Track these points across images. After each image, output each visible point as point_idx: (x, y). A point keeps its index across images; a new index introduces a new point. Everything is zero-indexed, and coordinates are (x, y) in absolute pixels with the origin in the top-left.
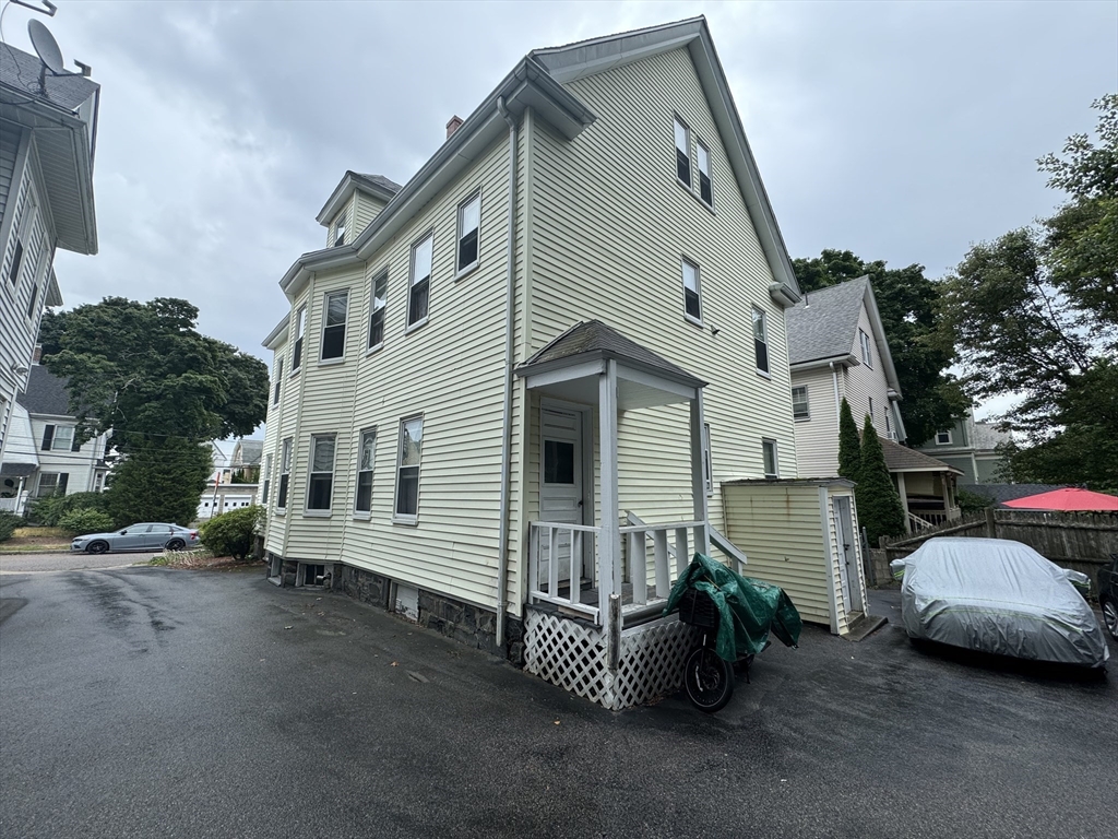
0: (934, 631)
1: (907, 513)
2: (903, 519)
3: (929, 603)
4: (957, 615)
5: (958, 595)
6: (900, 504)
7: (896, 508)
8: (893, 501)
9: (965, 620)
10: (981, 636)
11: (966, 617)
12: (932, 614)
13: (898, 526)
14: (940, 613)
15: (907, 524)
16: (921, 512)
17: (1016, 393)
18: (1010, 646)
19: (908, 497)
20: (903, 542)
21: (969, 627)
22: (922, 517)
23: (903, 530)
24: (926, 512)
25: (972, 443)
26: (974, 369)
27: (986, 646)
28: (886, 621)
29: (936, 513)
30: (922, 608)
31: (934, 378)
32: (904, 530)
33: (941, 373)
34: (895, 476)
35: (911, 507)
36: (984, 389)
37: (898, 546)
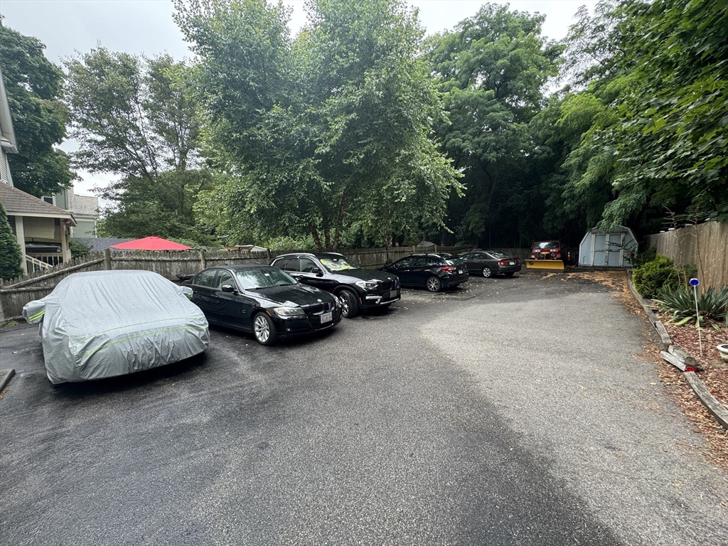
0: (91, 369)
1: (24, 256)
2: (20, 261)
3: (87, 342)
4: (119, 346)
5: (118, 325)
6: (18, 246)
7: (12, 250)
8: (10, 244)
9: (125, 349)
10: (140, 359)
11: (127, 345)
12: (89, 353)
13: (14, 268)
14: (100, 349)
15: (24, 266)
16: (38, 255)
17: (115, 174)
18: (162, 357)
19: (26, 243)
20: (23, 282)
21: (130, 354)
22: (39, 258)
23: (19, 271)
24: (43, 255)
25: (71, 207)
26: (87, 148)
27: (143, 365)
28: (13, 374)
29: (53, 255)
30: (78, 350)
31: (46, 148)
32: (22, 271)
33: (53, 146)
34: (12, 220)
35: (28, 251)
36: (92, 165)
37: (16, 287)
